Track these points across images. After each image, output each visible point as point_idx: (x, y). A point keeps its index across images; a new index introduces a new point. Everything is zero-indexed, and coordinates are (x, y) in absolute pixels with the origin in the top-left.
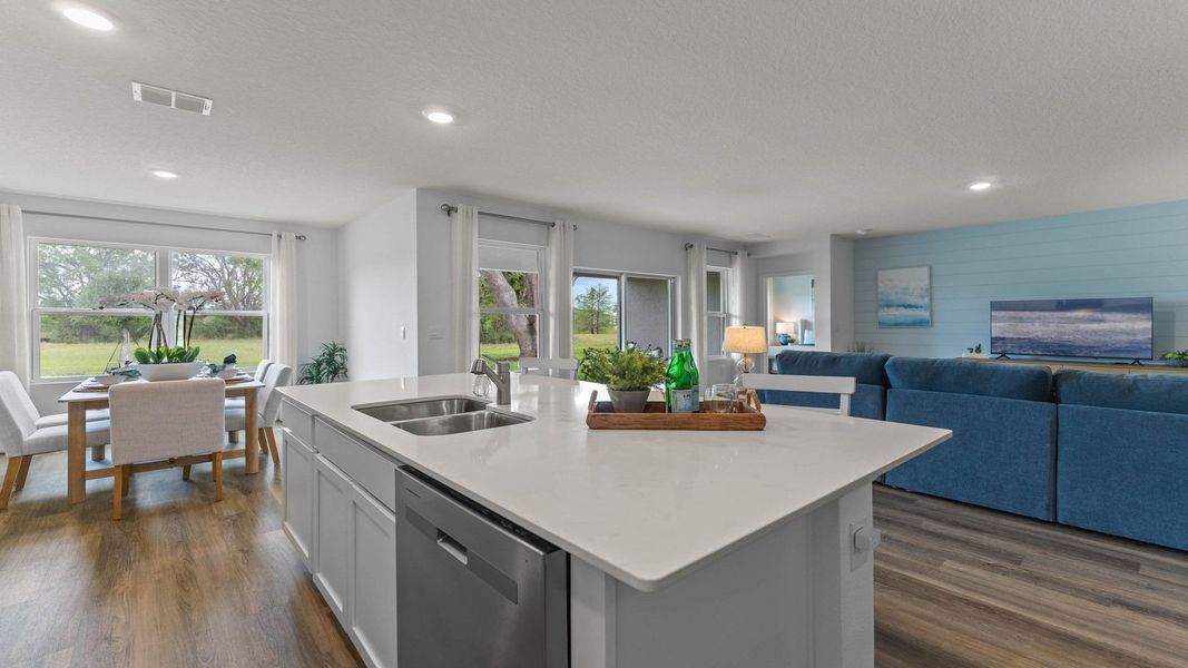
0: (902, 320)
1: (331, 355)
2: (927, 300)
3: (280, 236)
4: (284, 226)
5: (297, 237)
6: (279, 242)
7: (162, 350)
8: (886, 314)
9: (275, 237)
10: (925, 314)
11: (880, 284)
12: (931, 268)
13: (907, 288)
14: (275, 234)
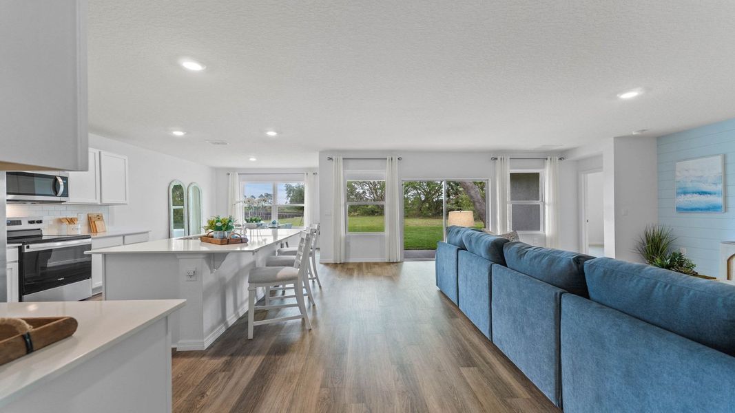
0: (697, 206)
2: (720, 187)
5: (314, 174)
6: (307, 176)
8: (684, 200)
10: (719, 200)
11: (678, 174)
12: (725, 157)
13: (702, 177)
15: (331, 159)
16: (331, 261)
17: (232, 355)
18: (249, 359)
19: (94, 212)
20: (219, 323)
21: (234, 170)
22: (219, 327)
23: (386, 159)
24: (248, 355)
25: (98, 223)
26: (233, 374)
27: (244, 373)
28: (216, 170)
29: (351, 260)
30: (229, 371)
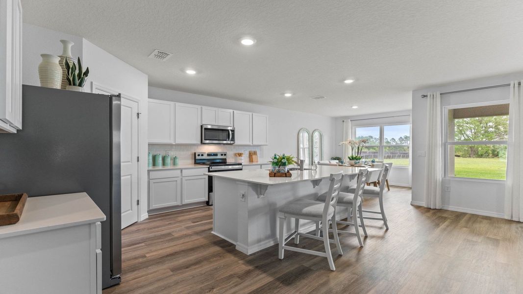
15: (425, 96)
16: (424, 204)
17: (257, 267)
18: (263, 275)
19: (253, 150)
20: (267, 238)
21: (347, 117)
22: (267, 241)
23: (509, 85)
24: (264, 272)
25: (254, 156)
26: (242, 283)
27: (247, 286)
28: (336, 119)
29: (451, 208)
30: (241, 279)
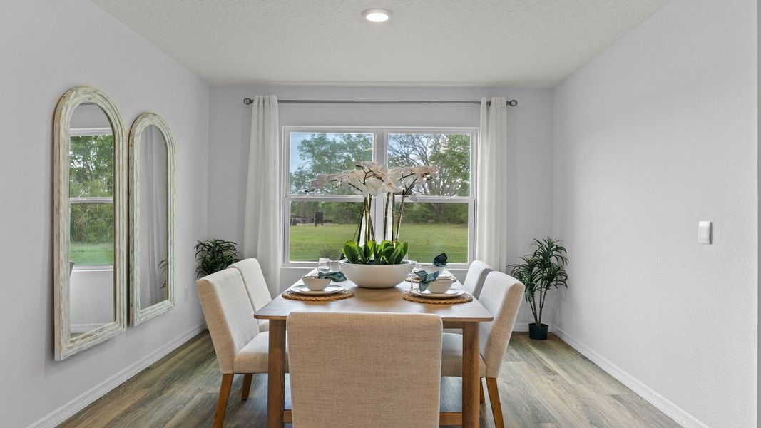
1: (547, 255)
3: (489, 104)
4: (492, 89)
5: (509, 103)
6: (488, 109)
7: (370, 245)
9: (484, 105)
14: (484, 101)
